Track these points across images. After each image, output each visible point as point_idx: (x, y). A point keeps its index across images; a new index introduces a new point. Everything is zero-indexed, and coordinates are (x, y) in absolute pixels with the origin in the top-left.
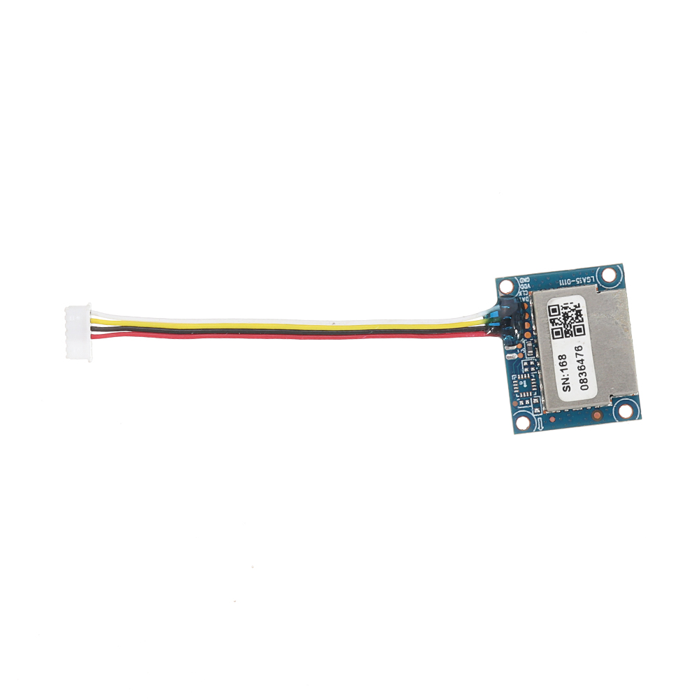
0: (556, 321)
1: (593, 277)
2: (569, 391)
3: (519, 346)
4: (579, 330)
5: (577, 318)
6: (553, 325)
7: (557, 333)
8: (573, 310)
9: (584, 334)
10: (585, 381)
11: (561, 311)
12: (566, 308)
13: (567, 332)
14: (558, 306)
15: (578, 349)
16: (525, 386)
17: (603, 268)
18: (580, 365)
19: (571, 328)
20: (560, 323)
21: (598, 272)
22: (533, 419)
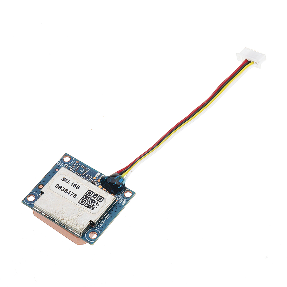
0: (95, 196)
1: (99, 229)
2: (62, 180)
3: (99, 181)
4: (82, 202)
5: (88, 205)
6: (94, 194)
7: (89, 193)
8: (93, 206)
9: (79, 202)
10: (60, 188)
11: (97, 201)
12: (97, 204)
13: (86, 197)
14: (101, 202)
15: (76, 195)
16: (81, 171)
17: (98, 235)
18: (68, 191)
19: (86, 200)
20: (93, 197)
21: (98, 232)
22: (64, 163)
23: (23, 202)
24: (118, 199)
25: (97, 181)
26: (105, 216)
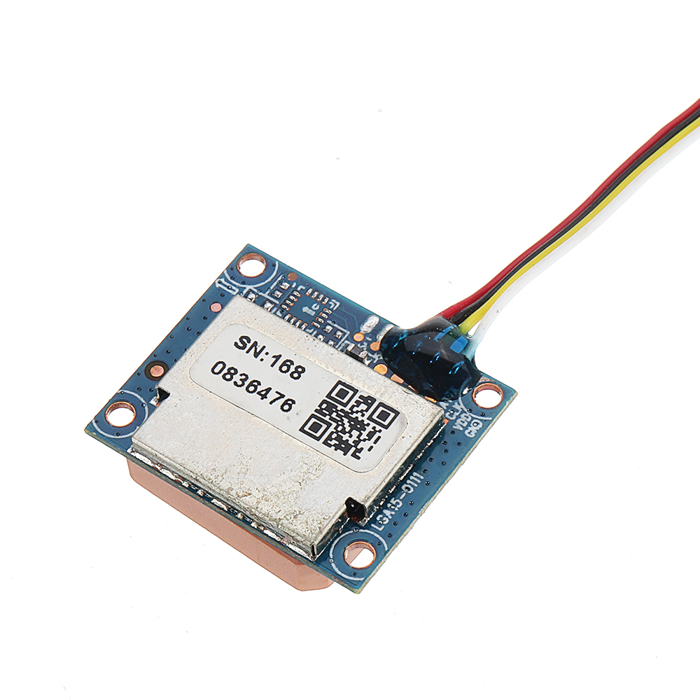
0: (363, 407)
1: (380, 529)
2: (236, 344)
3: (375, 346)
4: (315, 427)
5: (339, 438)
6: (361, 397)
7: (342, 394)
8: (356, 443)
9: (302, 430)
10: (228, 377)
11: (372, 424)
12: (370, 435)
13: (331, 408)
14: (386, 427)
15: (288, 405)
16: (305, 309)
17: (380, 555)
18: (260, 388)
19: (331, 419)
20: (355, 409)
21: (380, 543)
22: (243, 283)
23: (90, 429)
24: (451, 415)
25: (369, 350)
26: (404, 481)
